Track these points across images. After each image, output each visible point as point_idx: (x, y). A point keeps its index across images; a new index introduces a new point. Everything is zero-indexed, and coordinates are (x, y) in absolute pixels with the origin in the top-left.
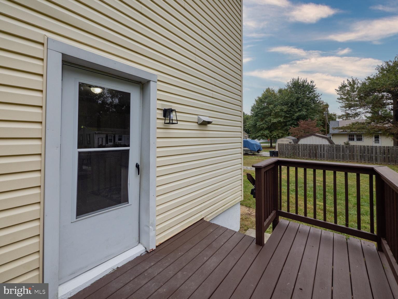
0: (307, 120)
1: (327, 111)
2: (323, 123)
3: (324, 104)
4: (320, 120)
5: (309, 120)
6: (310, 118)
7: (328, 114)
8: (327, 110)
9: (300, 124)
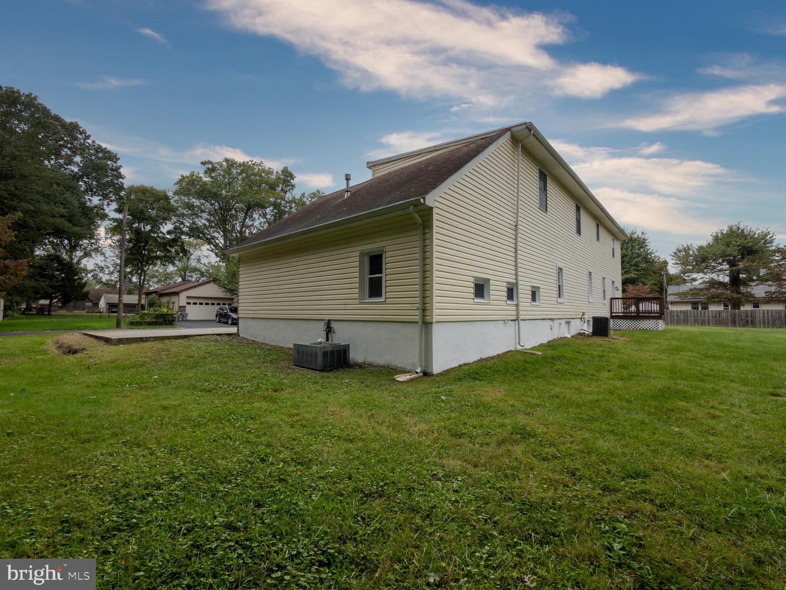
0: (638, 285)
1: (666, 271)
2: (659, 288)
3: (661, 260)
4: (656, 284)
5: (641, 284)
6: (641, 282)
7: (667, 274)
8: (666, 269)
9: (627, 289)
